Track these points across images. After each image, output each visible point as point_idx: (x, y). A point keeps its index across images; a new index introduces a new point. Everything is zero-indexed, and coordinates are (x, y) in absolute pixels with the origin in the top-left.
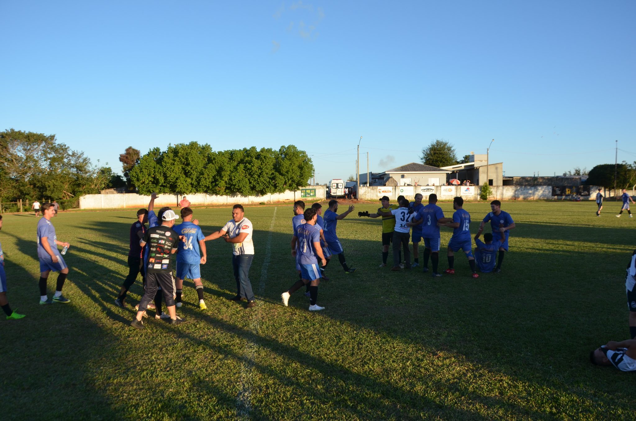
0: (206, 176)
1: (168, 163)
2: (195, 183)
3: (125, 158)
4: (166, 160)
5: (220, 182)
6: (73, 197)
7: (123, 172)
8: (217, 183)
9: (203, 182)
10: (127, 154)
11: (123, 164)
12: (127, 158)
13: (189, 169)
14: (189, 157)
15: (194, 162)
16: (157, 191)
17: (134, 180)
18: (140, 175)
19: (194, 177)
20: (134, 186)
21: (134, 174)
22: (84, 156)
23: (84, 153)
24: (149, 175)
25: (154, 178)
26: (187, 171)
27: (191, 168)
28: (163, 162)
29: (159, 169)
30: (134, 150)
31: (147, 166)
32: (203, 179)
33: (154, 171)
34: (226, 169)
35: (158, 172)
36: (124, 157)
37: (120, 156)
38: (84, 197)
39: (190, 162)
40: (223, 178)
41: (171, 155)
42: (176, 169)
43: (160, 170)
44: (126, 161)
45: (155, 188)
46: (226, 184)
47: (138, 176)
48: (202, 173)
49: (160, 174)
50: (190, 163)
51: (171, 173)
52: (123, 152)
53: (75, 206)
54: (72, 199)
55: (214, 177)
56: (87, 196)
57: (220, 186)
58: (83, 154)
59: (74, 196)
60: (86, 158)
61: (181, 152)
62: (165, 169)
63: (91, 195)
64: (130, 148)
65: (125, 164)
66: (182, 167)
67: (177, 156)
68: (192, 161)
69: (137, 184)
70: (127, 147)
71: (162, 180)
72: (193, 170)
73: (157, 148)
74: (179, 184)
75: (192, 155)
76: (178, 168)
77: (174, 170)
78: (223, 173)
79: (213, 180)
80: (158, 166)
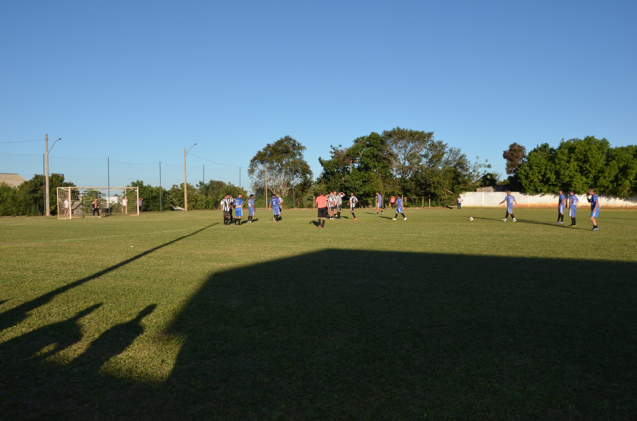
0: (606, 174)
1: (562, 160)
2: (591, 183)
3: (510, 155)
4: (560, 157)
5: (624, 181)
6: (452, 195)
7: (506, 169)
8: (620, 182)
9: (603, 181)
10: (510, 150)
11: (508, 161)
12: (512, 155)
13: (588, 166)
14: (588, 153)
15: (594, 159)
16: (545, 190)
17: (522, 177)
18: (530, 173)
19: (591, 176)
20: (520, 184)
21: (523, 172)
22: (461, 153)
23: (461, 150)
24: (539, 173)
25: (544, 176)
26: (584, 169)
27: (590, 166)
28: (556, 159)
29: (551, 166)
30: (519, 146)
31: (539, 164)
32: (602, 178)
33: (545, 168)
34: (634, 166)
35: (549, 170)
36: (508, 153)
37: (503, 153)
38: (464, 195)
39: (590, 158)
40: (629, 177)
41: (566, 151)
42: (571, 167)
43: (552, 168)
44: (511, 158)
45: (543, 186)
46: (631, 184)
47: (528, 173)
48: (602, 171)
49: (552, 172)
50: (589, 160)
51: (565, 170)
52: (507, 148)
53: (453, 204)
54: (451, 196)
55: (616, 176)
56: (468, 193)
57: (624, 186)
58: (459, 150)
59: (453, 193)
60: (463, 155)
61: (578, 148)
62: (558, 166)
63: (471, 193)
64: (515, 144)
65: (509, 161)
66: (578, 164)
67: (574, 152)
68: (593, 157)
69: (524, 182)
70: (512, 143)
71: (553, 177)
72: (592, 168)
73: (546, 144)
74: (575, 183)
75: (592, 151)
76: (574, 165)
77: (568, 168)
78: (629, 171)
79: (614, 180)
80: (550, 163)
